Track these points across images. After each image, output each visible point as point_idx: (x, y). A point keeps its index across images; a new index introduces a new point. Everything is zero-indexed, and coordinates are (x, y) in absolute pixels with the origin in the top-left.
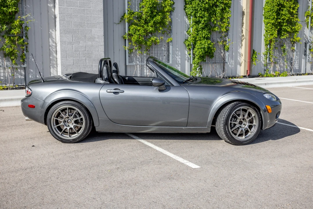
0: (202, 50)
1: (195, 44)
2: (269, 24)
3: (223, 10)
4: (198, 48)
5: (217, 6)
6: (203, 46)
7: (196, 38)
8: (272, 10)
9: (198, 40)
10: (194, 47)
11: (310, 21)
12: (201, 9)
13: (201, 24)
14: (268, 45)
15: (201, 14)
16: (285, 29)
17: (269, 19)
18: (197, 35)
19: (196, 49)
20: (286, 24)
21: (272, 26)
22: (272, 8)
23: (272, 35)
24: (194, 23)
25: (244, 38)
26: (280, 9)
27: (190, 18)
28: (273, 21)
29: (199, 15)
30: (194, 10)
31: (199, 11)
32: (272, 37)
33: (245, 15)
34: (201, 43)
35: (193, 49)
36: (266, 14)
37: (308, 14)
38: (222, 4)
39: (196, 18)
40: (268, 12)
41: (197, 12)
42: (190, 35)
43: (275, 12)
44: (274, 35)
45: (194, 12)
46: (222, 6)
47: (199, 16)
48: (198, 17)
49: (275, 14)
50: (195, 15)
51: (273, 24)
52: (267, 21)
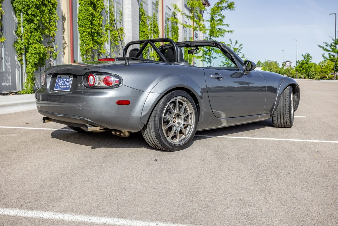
0: (37, 56)
1: (28, 48)
2: (85, 33)
3: (50, 10)
4: (33, 53)
5: (45, 5)
6: (38, 51)
7: (29, 41)
8: (87, 19)
9: (31, 42)
10: (27, 52)
11: (109, 34)
12: (32, 5)
13: (32, 24)
14: (84, 56)
15: (34, 11)
16: (96, 40)
17: (85, 27)
18: (31, 37)
19: (28, 55)
20: (97, 35)
21: (88, 35)
22: (87, 17)
23: (88, 44)
24: (26, 22)
25: (66, 45)
26: (92, 19)
27: (20, 14)
28: (89, 31)
29: (30, 13)
30: (25, 6)
31: (31, 7)
32: (89, 47)
33: (65, 19)
34: (35, 47)
35: (25, 55)
36: (81, 21)
37: (108, 28)
38: (49, 4)
39: (28, 15)
40: (83, 20)
41: (29, 9)
42: (21, 36)
43: (89, 21)
44: (90, 45)
45: (26, 7)
46: (50, 6)
47: (32, 14)
48: (30, 14)
49: (89, 23)
50: (26, 11)
51: (89, 33)
52: (82, 29)
